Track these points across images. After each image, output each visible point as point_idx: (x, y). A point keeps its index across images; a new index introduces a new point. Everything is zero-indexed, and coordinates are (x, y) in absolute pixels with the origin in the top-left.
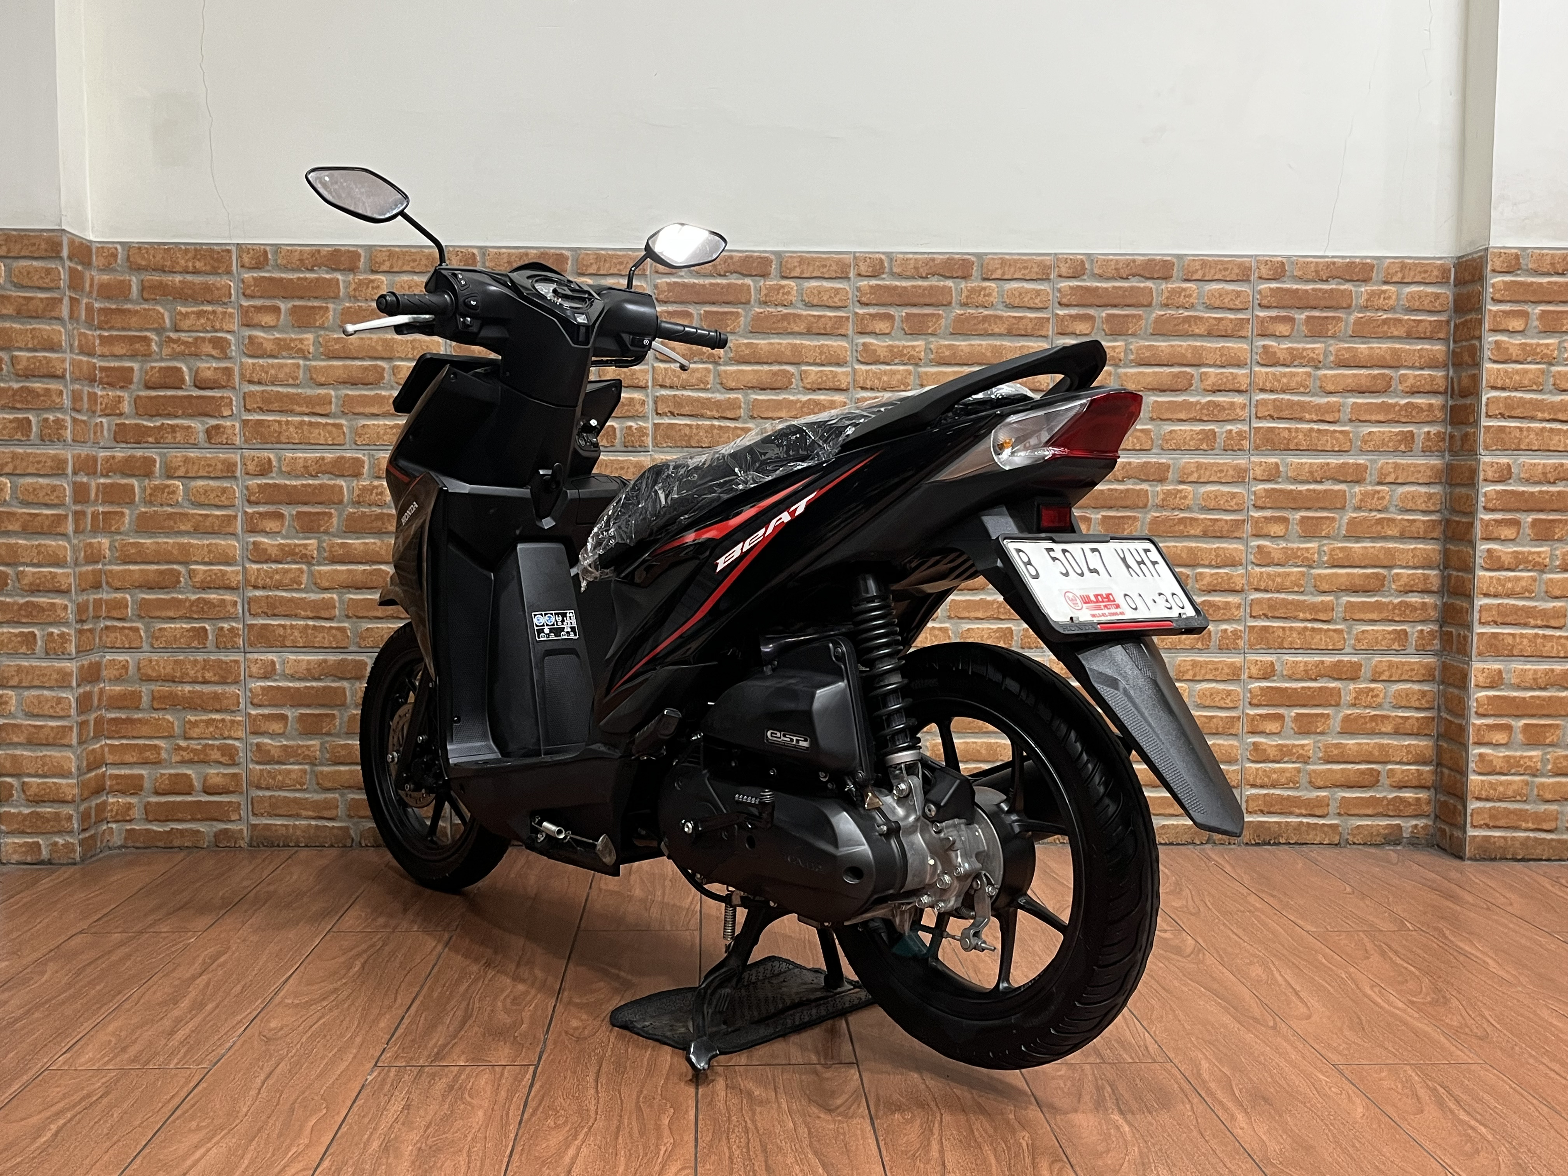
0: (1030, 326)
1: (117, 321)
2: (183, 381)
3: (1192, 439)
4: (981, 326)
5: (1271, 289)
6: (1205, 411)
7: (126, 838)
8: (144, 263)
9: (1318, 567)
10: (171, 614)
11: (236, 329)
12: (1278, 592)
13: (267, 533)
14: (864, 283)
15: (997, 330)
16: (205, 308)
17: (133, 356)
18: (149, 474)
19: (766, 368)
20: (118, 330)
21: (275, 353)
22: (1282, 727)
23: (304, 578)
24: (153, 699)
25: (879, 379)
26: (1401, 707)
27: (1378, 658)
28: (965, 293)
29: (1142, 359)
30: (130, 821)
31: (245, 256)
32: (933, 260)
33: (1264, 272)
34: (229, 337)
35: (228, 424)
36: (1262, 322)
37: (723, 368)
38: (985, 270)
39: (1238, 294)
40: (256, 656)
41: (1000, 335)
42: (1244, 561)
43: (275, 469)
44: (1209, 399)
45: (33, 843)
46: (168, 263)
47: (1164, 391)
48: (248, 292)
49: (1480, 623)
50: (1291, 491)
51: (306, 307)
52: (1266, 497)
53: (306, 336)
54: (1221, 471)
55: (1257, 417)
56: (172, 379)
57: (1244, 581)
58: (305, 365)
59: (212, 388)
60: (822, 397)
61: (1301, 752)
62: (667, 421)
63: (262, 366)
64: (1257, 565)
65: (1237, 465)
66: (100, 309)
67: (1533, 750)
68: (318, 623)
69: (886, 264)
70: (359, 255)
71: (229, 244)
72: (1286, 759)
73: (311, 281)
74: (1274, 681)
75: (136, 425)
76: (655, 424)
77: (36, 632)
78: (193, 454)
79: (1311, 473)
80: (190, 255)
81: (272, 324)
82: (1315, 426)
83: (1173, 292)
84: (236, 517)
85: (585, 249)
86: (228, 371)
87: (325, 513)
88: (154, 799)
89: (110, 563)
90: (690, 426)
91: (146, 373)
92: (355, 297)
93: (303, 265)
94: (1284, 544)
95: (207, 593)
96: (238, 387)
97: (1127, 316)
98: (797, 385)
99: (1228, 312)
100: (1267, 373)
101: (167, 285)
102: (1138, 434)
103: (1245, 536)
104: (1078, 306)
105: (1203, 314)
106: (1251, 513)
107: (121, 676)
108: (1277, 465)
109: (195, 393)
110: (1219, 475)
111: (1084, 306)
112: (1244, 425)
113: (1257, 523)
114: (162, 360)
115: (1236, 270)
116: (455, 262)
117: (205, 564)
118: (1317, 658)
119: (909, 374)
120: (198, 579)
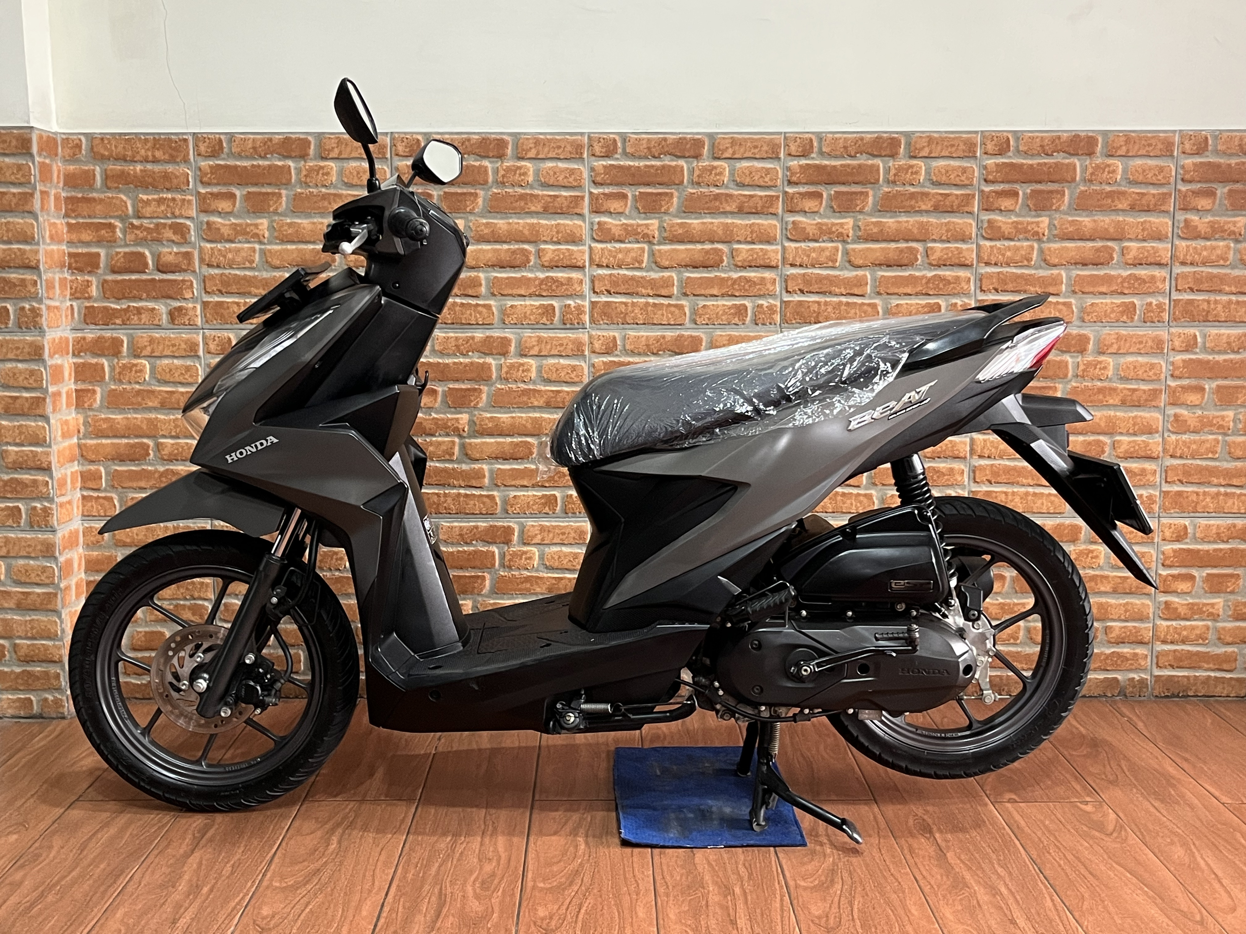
0: (956, 203)
1: (84, 208)
2: (146, 265)
3: (1113, 311)
4: (907, 203)
5: (1195, 164)
6: (1126, 285)
8: (107, 153)
9: (1233, 434)
10: (143, 484)
11: (195, 215)
12: (1193, 458)
14: (794, 163)
15: (924, 207)
16: (165, 196)
17: (99, 242)
18: (117, 353)
19: (699, 246)
20: (84, 217)
21: (232, 237)
22: (1193, 586)
25: (808, 256)
28: (893, 172)
29: (1065, 234)
31: (200, 144)
32: (862, 139)
33: (1188, 146)
34: (188, 223)
35: (190, 305)
36: (1185, 196)
37: (657, 247)
38: (912, 149)
39: (1161, 169)
41: (927, 212)
42: (1160, 429)
44: (1130, 272)
45: (26, 699)
46: (129, 153)
47: (1085, 265)
48: (205, 179)
50: (1208, 362)
51: (260, 193)
53: (259, 221)
54: (1141, 343)
55: (1177, 290)
56: (136, 263)
57: (1160, 449)
58: (260, 249)
59: (173, 272)
60: (753, 274)
61: (1211, 610)
62: (604, 299)
63: (220, 250)
64: (1173, 433)
65: (1157, 337)
66: (67, 199)
69: (815, 144)
70: (310, 142)
71: (186, 134)
72: (1196, 617)
73: (264, 168)
74: (1187, 543)
75: (105, 307)
76: (592, 302)
77: (20, 506)
78: (157, 334)
79: (1229, 343)
80: (149, 145)
81: (229, 210)
82: (1234, 298)
83: (1098, 167)
85: (525, 134)
86: (188, 256)
89: (85, 437)
90: (626, 304)
91: (112, 259)
92: (306, 183)
93: (256, 153)
94: (1200, 413)
95: (175, 465)
96: (198, 271)
97: (1051, 192)
98: (728, 263)
99: (1151, 187)
100: (1188, 247)
101: (129, 174)
102: (1060, 307)
103: (1162, 405)
104: (1003, 182)
105: (1126, 189)
106: (1169, 383)
107: (98, 542)
108: (1195, 336)
109: (159, 276)
110: (1138, 346)
111: (1009, 182)
112: (1164, 297)
113: (1174, 392)
114: (126, 245)
115: (1160, 146)
116: (401, 148)
117: (172, 437)
118: (1230, 521)
119: (838, 251)
120: (166, 452)
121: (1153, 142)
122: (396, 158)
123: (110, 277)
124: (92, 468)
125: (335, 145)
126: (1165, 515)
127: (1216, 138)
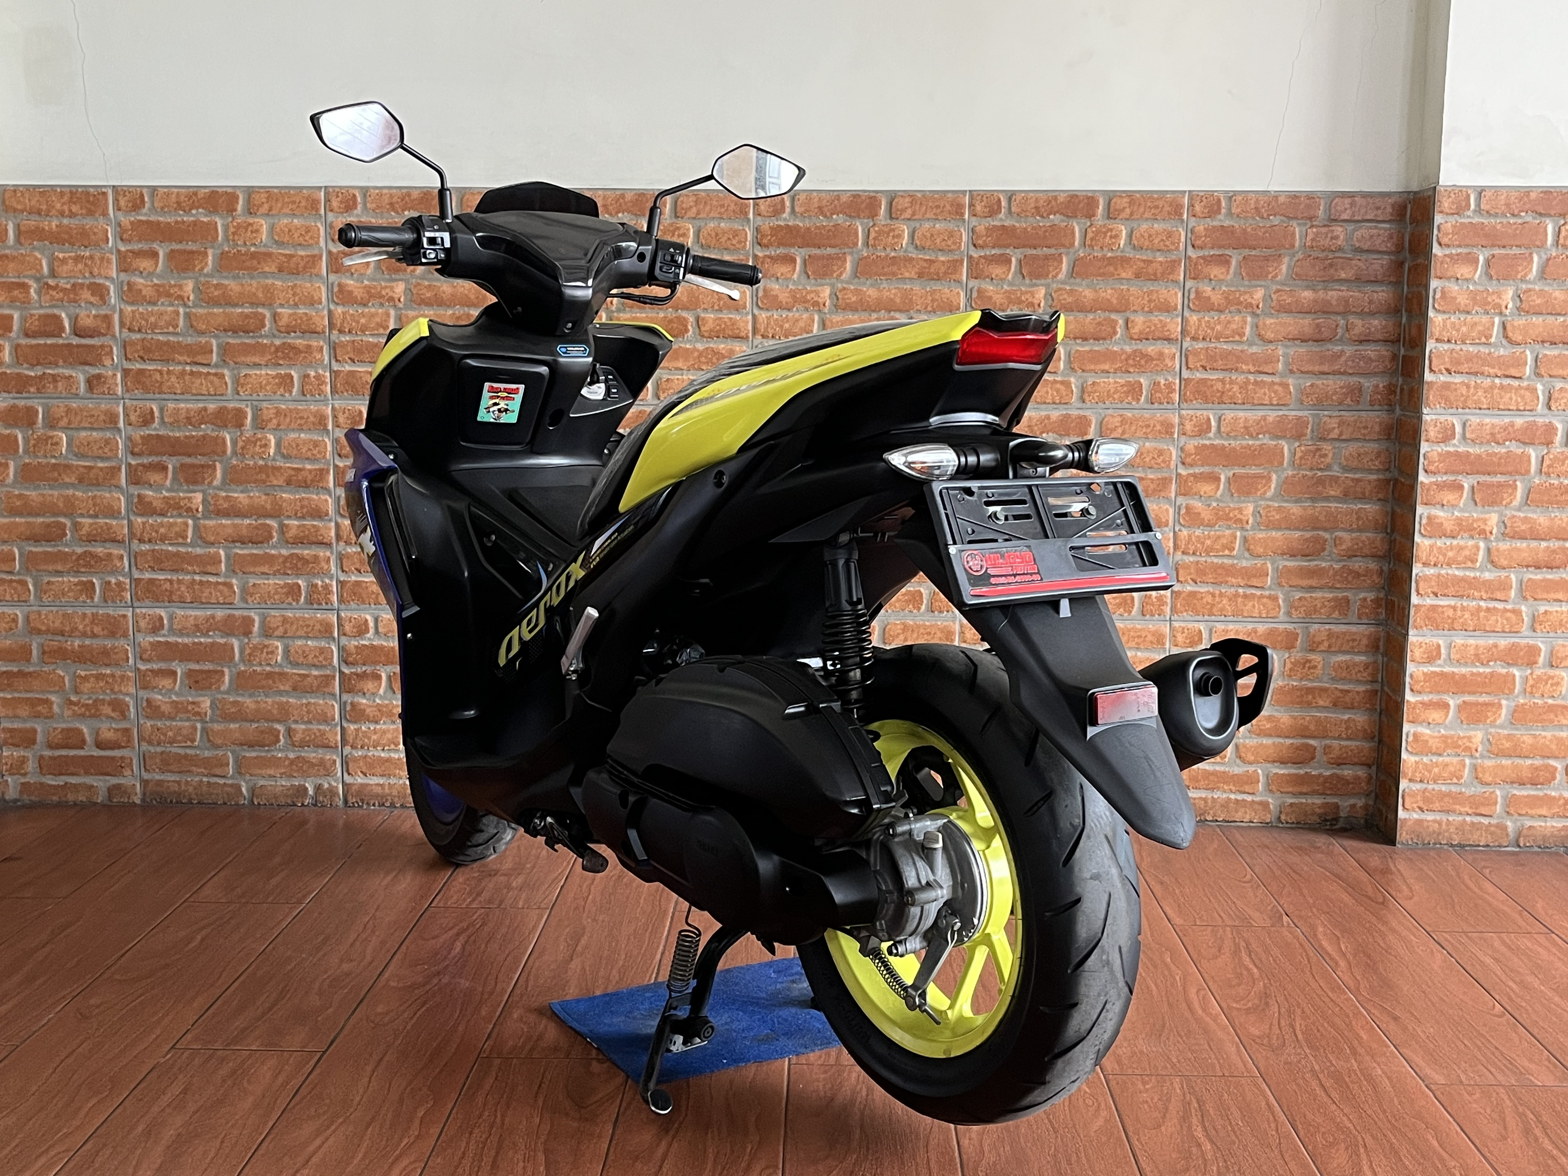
0: (943, 269)
2: (62, 329)
3: (1116, 392)
4: (889, 270)
5: (1206, 229)
6: (1131, 362)
7: (21, 792)
8: (19, 207)
9: (1253, 529)
10: (60, 568)
11: (114, 275)
12: (1208, 555)
13: (151, 485)
14: (764, 224)
15: (907, 275)
16: (82, 253)
17: (12, 303)
18: (31, 424)
21: (154, 299)
23: (190, 534)
24: (44, 653)
25: (781, 327)
26: (1341, 679)
27: (1316, 626)
28: (872, 234)
29: (1062, 305)
30: (25, 775)
31: (120, 198)
32: (839, 198)
33: (1198, 209)
35: (110, 373)
36: (1196, 264)
38: (893, 210)
39: (1170, 235)
40: (144, 610)
41: (910, 279)
42: (1171, 522)
43: (156, 420)
44: (1135, 348)
46: (44, 207)
47: (1086, 339)
48: (125, 236)
49: (1418, 594)
50: (1223, 448)
51: (184, 251)
52: (1196, 454)
53: (184, 282)
54: (1148, 426)
55: (1188, 368)
56: (52, 327)
58: (185, 313)
59: (91, 337)
63: (142, 313)
64: (1186, 527)
65: (1166, 420)
67: (1473, 729)
68: (205, 578)
69: (788, 204)
70: (237, 198)
71: (105, 186)
73: (189, 224)
75: (18, 374)
78: (74, 404)
79: (1246, 428)
80: (66, 198)
81: (151, 270)
82: (1251, 378)
83: (1098, 232)
84: (119, 469)
86: (107, 319)
87: (209, 466)
88: (47, 753)
91: (26, 321)
92: (234, 240)
93: (181, 209)
94: (1215, 504)
95: (93, 546)
96: (118, 334)
97: (1046, 258)
98: (694, 333)
99: (1158, 254)
100: (1199, 320)
101: (43, 229)
102: (1058, 386)
103: (1173, 495)
104: (993, 247)
105: (1131, 256)
106: (1179, 471)
107: (11, 629)
108: (1209, 419)
109: (76, 341)
110: (1144, 430)
111: (1000, 247)
112: (1174, 376)
113: (1186, 481)
114: (41, 307)
115: (1167, 208)
116: (335, 204)
117: (90, 516)
118: (1250, 626)
119: (813, 321)
120: (83, 532)
121: (1161, 204)
122: (330, 215)
123: (24, 341)
124: (5, 548)
125: (264, 200)
126: (1175, 617)
127: (1231, 198)
